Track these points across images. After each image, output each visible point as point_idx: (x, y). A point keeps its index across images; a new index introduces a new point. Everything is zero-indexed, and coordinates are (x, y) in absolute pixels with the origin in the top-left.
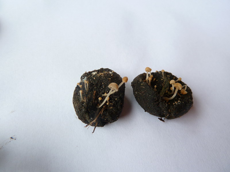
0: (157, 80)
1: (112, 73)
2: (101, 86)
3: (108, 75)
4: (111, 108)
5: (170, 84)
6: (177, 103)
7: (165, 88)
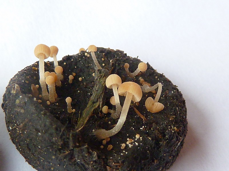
0: (80, 79)
5: (107, 87)
6: (131, 143)
7: (94, 103)
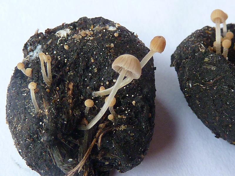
1: (115, 29)
2: (87, 68)
3: (104, 35)
4: (123, 127)
